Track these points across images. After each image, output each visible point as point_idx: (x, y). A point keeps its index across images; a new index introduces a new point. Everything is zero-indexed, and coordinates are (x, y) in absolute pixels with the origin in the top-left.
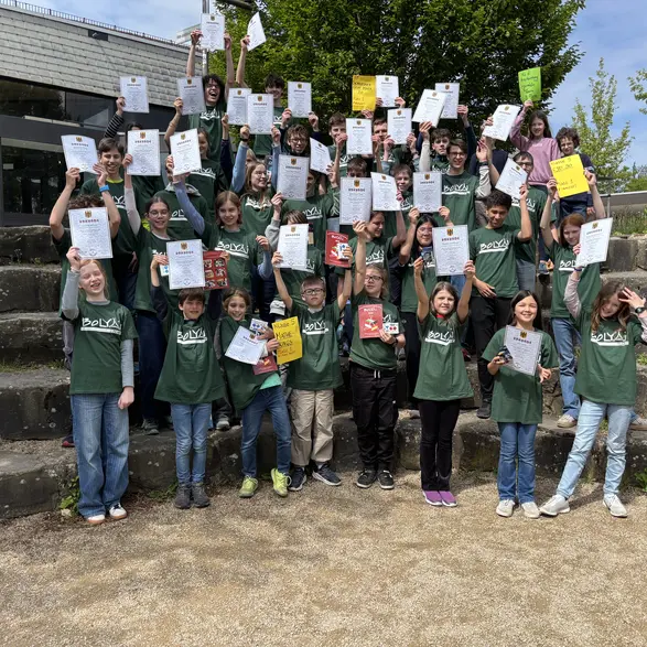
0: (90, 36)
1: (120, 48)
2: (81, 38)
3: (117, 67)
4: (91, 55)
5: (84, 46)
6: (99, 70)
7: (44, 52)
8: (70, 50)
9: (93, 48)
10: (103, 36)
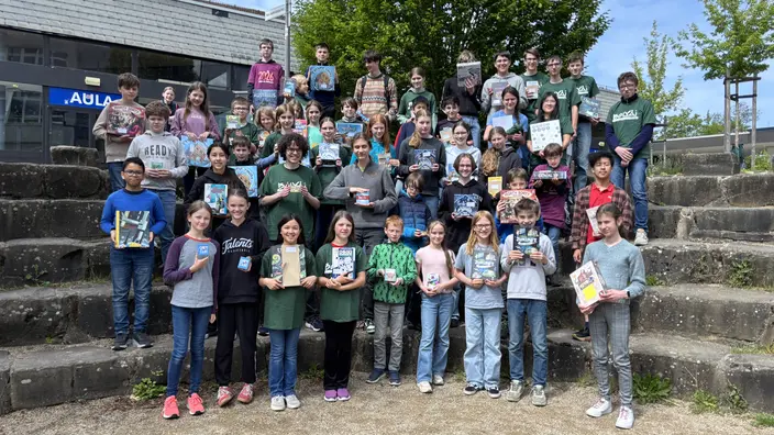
0: (213, 14)
1: (238, 22)
2: (206, 16)
3: (235, 38)
4: (215, 29)
5: (208, 22)
6: (220, 41)
7: (175, 27)
8: (197, 26)
9: (216, 24)
10: (224, 14)
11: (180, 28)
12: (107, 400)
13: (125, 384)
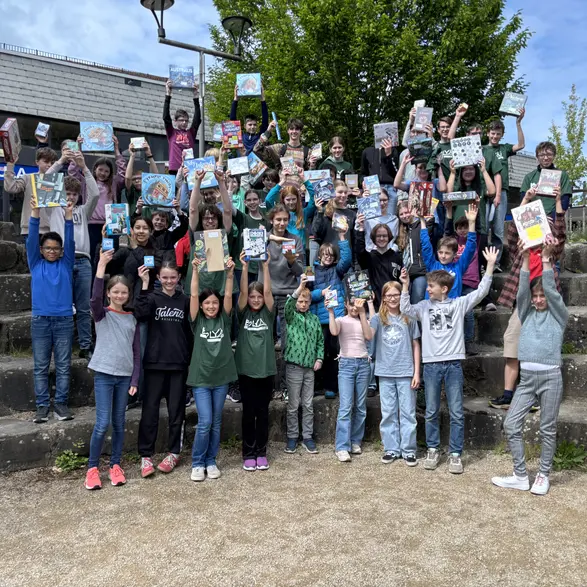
0: (126, 83)
1: (151, 92)
2: (119, 85)
3: (148, 107)
4: (129, 99)
5: (121, 92)
6: (133, 111)
8: (110, 95)
9: (129, 93)
10: (137, 83)
11: (93, 98)
12: (30, 472)
13: (48, 456)
